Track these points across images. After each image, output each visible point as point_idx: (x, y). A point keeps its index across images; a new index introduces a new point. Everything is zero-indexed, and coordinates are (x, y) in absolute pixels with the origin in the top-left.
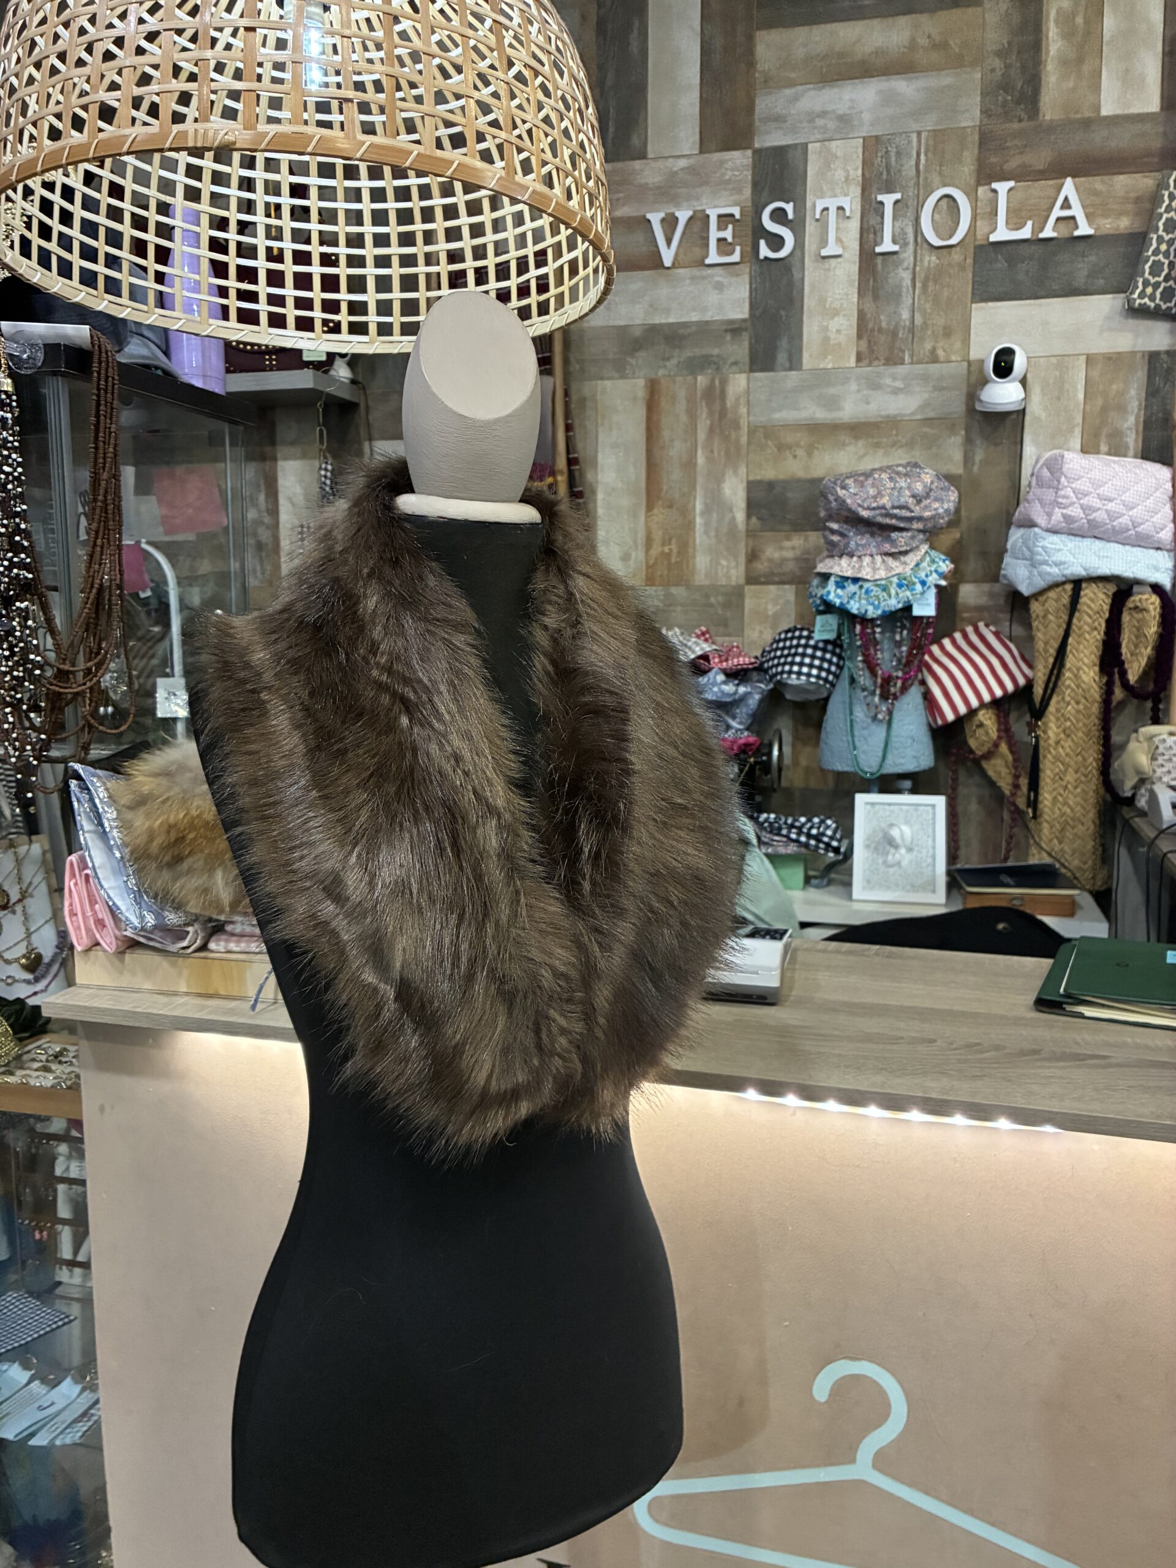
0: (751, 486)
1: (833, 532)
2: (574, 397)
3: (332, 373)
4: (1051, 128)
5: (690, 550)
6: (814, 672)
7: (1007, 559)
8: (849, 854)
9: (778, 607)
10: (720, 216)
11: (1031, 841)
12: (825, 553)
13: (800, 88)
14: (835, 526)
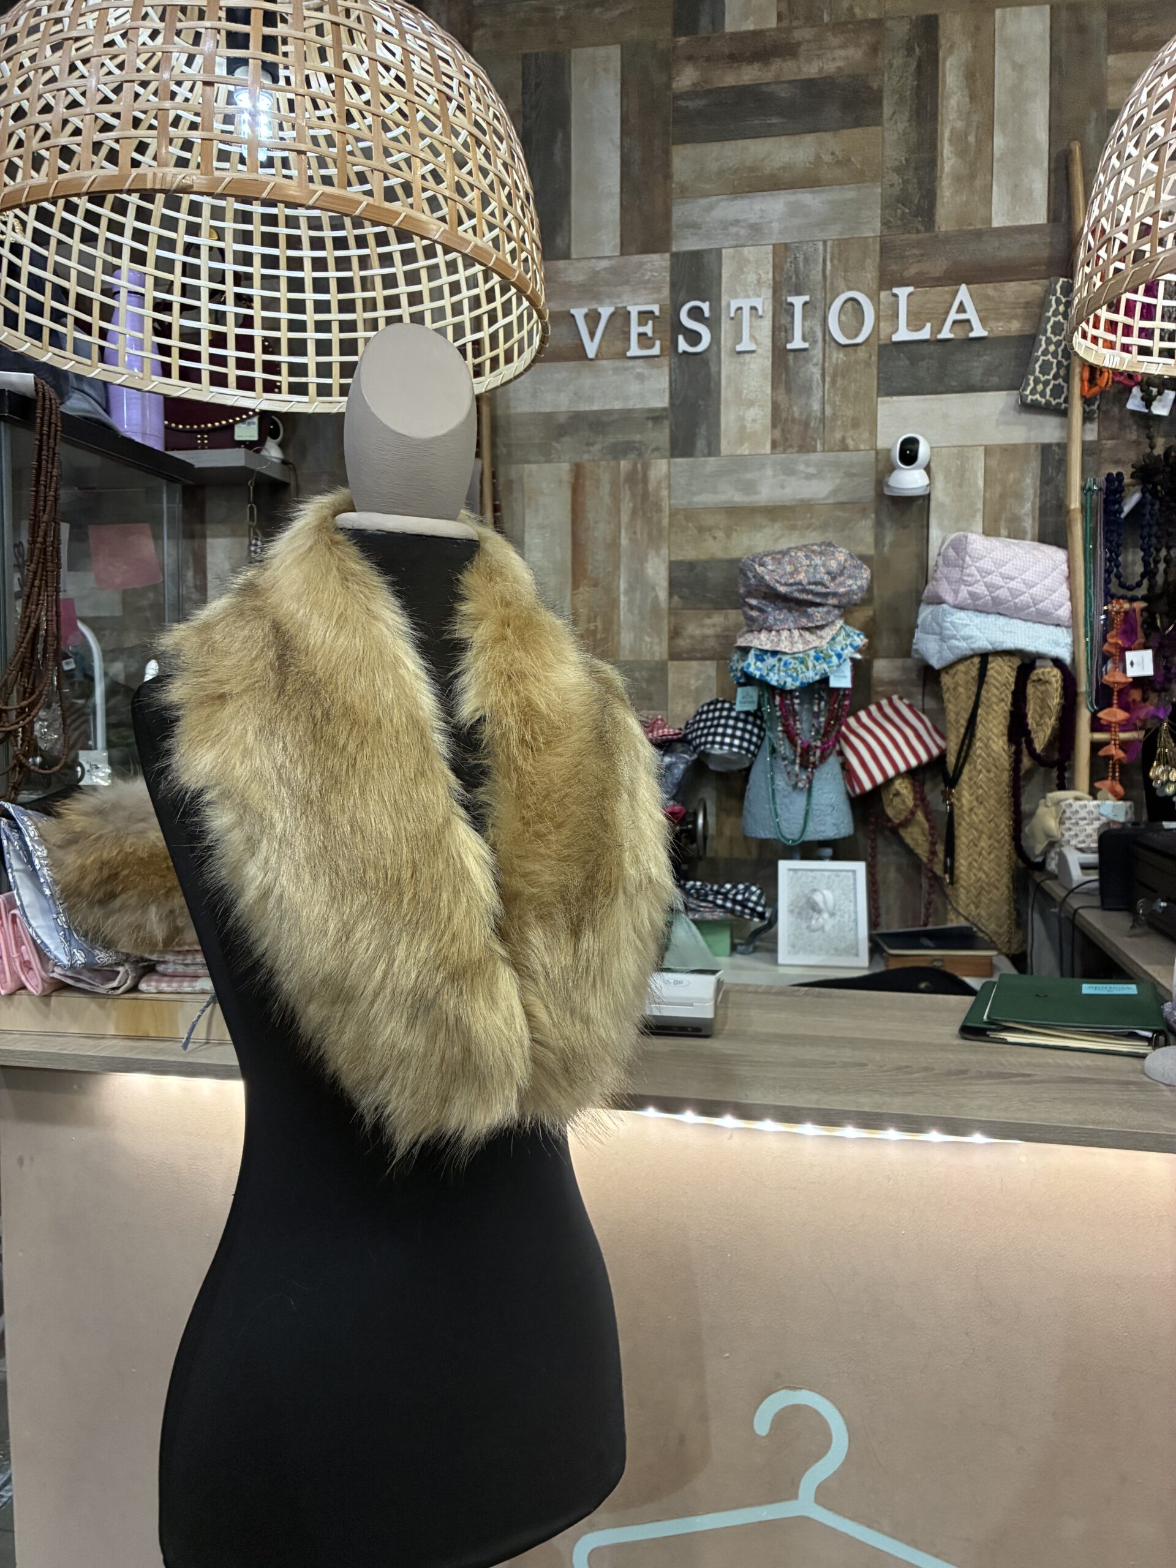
0: (674, 567)
1: (752, 607)
2: (501, 480)
3: (264, 453)
4: (947, 239)
5: (615, 627)
6: (737, 742)
7: (918, 634)
8: (773, 921)
9: (700, 682)
10: (640, 313)
11: (949, 907)
12: (745, 629)
13: (714, 198)
14: (754, 602)
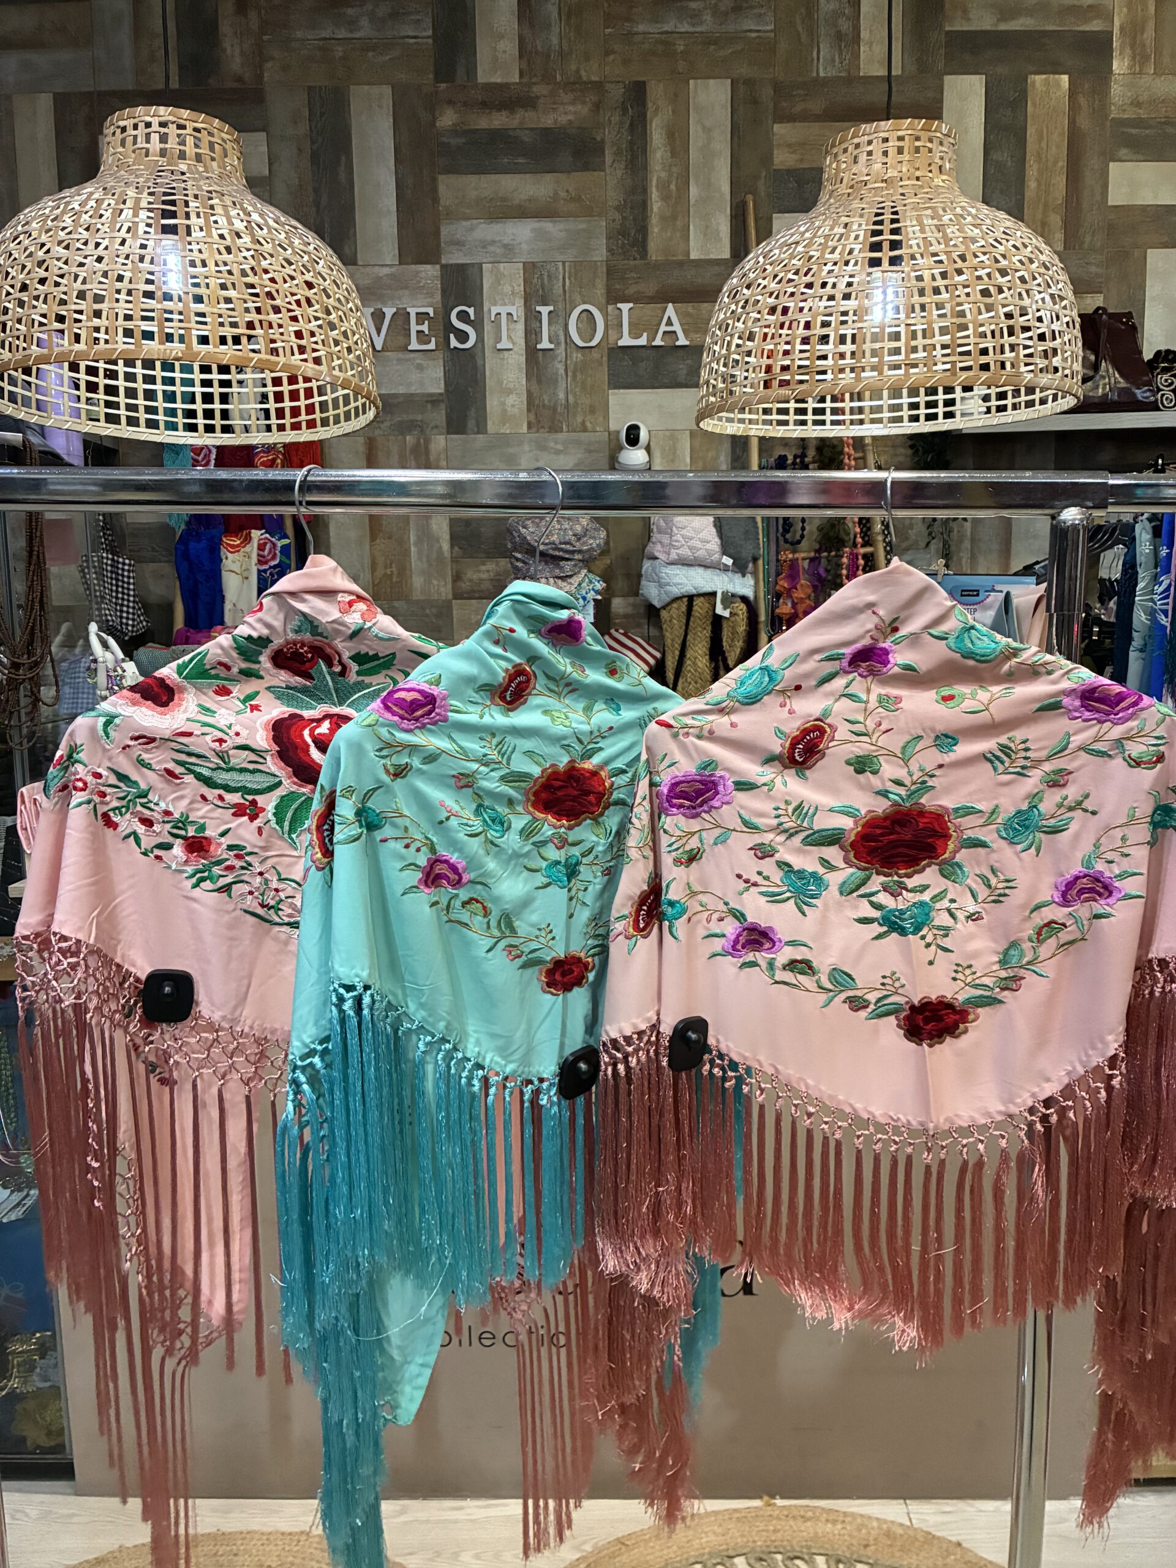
0: (453, 526)
1: (517, 560)
4: (657, 266)
5: (408, 572)
7: (643, 581)
12: (513, 576)
13: (474, 221)
14: (519, 556)
